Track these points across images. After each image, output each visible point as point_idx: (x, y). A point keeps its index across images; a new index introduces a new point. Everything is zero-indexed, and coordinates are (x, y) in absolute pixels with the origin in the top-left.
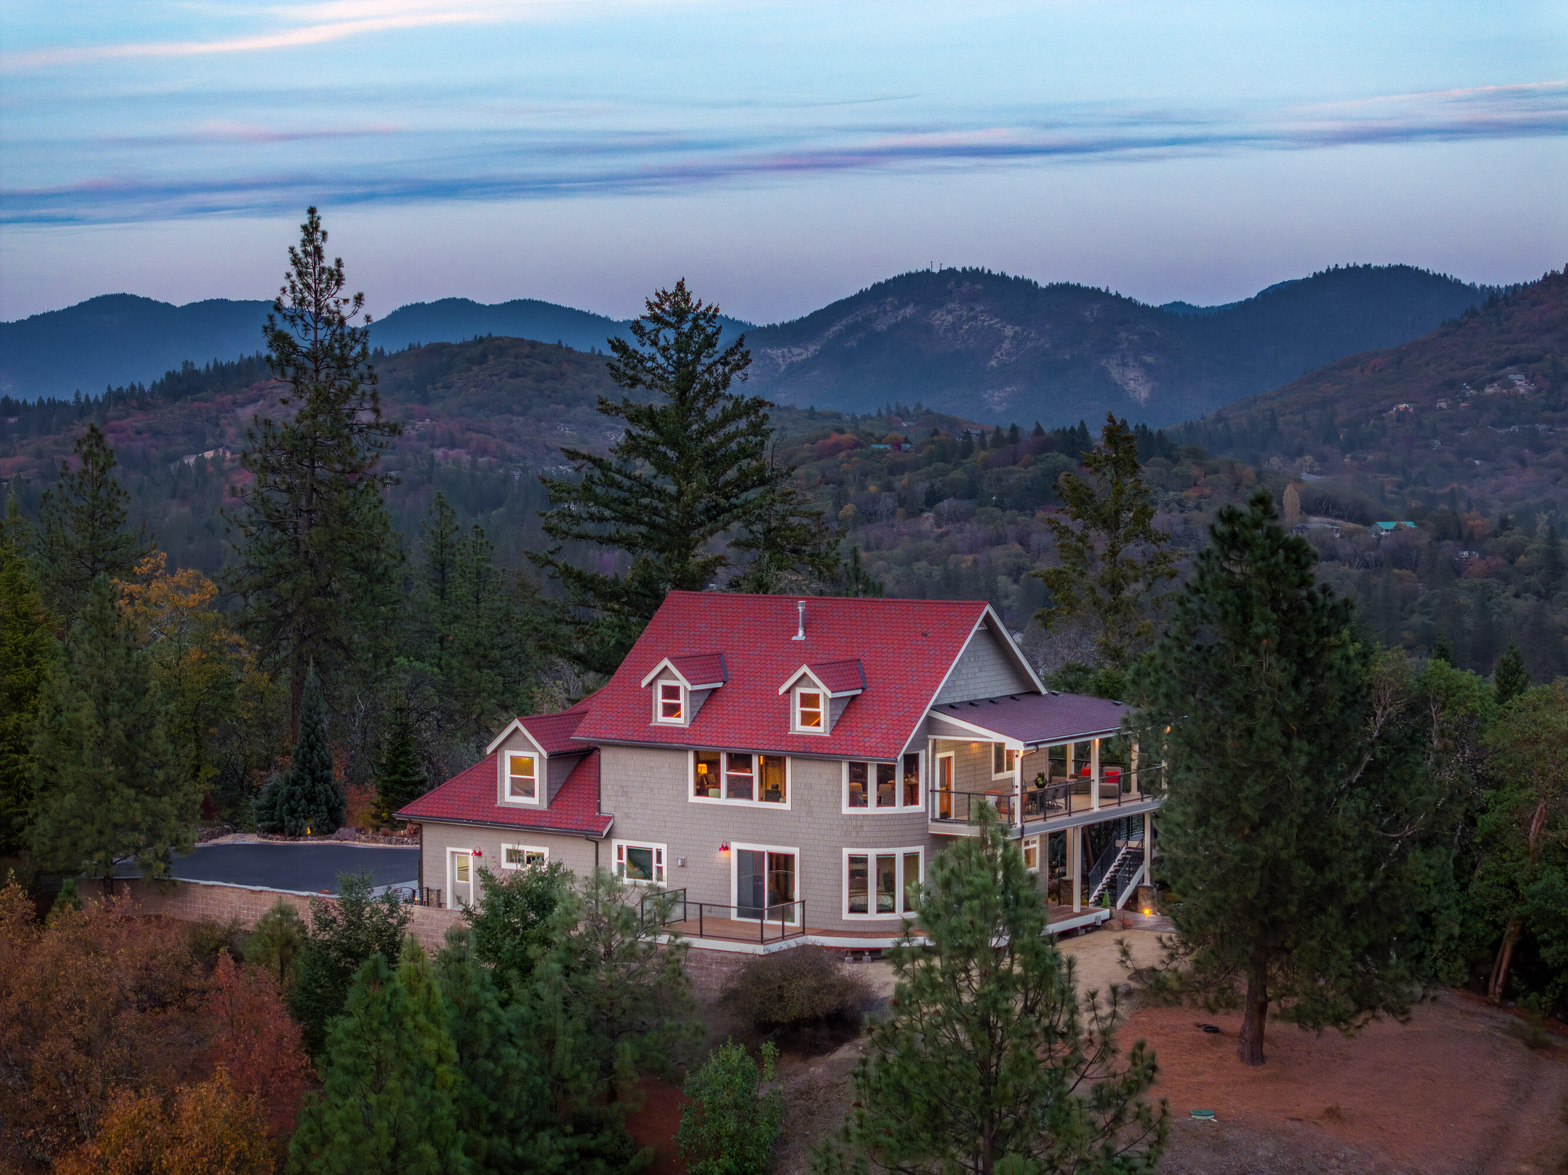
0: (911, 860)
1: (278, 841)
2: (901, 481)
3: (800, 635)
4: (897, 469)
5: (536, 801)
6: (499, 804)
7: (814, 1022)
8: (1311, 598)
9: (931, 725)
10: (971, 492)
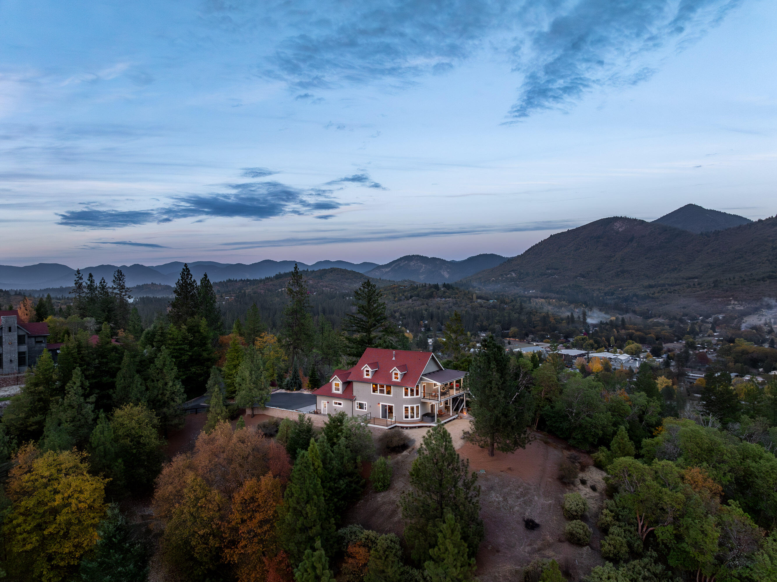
0: (418, 407)
1: (289, 392)
2: (406, 294)
3: (394, 359)
4: (404, 291)
5: (340, 392)
6: (332, 393)
7: (398, 447)
8: (502, 358)
9: (421, 379)
10: (418, 296)
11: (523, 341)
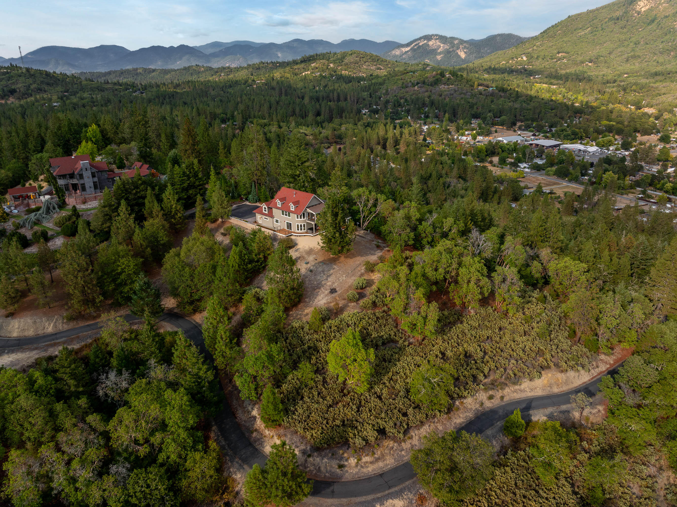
0: (304, 225)
1: (250, 204)
3: (294, 196)
6: (263, 212)
7: (290, 246)
9: (306, 210)
11: (510, 130)
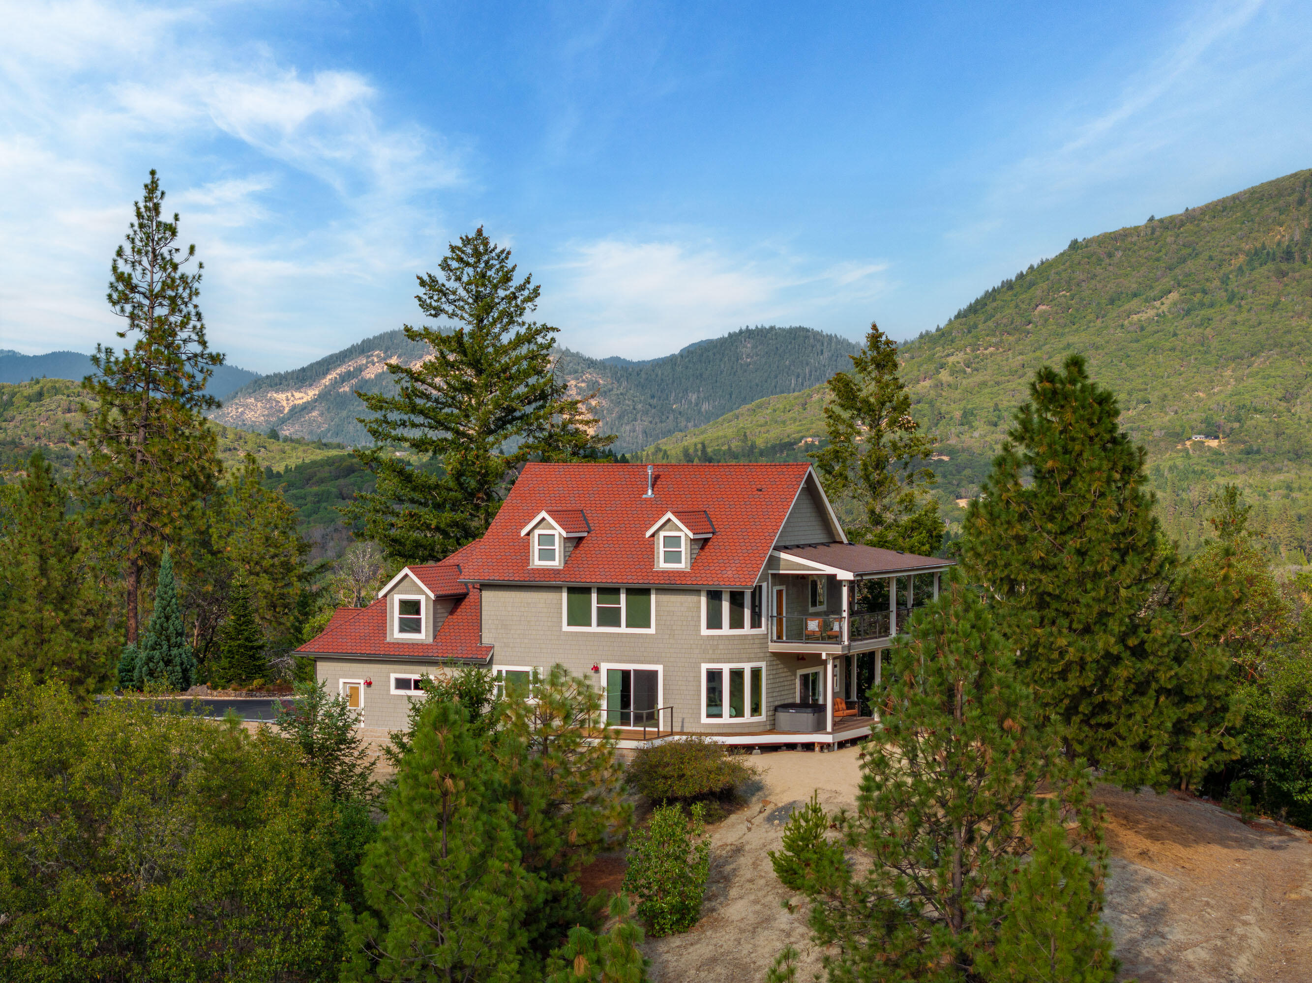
0: (756, 673)
3: (650, 494)
5: (423, 637)
6: (388, 639)
9: (771, 562)
